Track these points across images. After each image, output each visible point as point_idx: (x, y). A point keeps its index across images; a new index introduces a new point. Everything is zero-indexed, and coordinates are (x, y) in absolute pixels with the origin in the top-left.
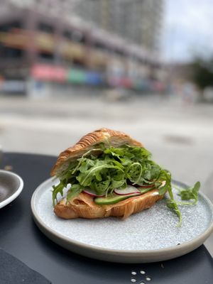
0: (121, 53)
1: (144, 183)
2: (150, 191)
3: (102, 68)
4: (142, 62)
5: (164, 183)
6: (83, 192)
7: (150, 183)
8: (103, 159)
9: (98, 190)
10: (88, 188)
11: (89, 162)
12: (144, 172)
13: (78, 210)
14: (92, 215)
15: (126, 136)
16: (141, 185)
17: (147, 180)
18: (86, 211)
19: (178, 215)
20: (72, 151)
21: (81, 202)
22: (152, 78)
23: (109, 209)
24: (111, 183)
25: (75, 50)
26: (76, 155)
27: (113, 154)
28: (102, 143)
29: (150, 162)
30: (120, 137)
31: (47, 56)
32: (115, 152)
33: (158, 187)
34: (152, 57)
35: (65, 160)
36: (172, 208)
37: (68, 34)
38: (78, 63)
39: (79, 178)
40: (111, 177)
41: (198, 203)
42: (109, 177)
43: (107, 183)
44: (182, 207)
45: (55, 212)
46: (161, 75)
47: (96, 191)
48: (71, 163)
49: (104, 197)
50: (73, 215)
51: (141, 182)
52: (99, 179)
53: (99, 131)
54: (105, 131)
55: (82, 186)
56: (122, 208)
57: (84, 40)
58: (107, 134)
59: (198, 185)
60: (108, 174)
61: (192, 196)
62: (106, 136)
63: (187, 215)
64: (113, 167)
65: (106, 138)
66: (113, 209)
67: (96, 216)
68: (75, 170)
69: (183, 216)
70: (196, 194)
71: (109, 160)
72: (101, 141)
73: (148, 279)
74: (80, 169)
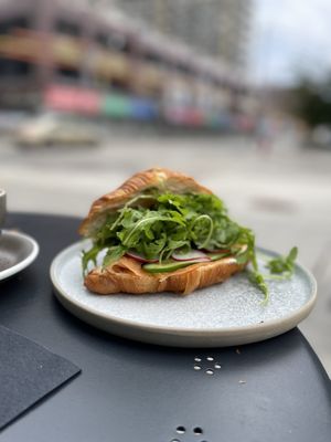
0: (185, 70)
1: (216, 247)
2: (224, 257)
3: (157, 93)
4: (218, 83)
5: (244, 248)
6: (126, 256)
7: (224, 246)
8: (156, 210)
9: (148, 252)
10: (133, 249)
11: (136, 213)
12: (215, 230)
13: (119, 280)
14: (140, 288)
15: (190, 179)
16: (211, 249)
17: (220, 242)
18: (131, 281)
19: (263, 291)
20: (110, 197)
21: (124, 269)
22: (234, 110)
23: (163, 278)
24: (166, 245)
25: (115, 64)
26: (116, 205)
27: (171, 202)
28: (155, 188)
29: (225, 217)
30: (181, 181)
31: (69, 73)
32: (173, 200)
33: (236, 253)
34: (234, 76)
35: (101, 211)
36: (256, 283)
37: (102, 38)
38: (119, 85)
39: (120, 235)
40: (168, 236)
41: (293, 277)
42: (164, 235)
43: (161, 243)
44: (271, 281)
45: (85, 284)
46: (249, 105)
47: (145, 254)
48: (109, 216)
49: (157, 262)
50: (112, 288)
51: (211, 245)
52: (150, 236)
53: (151, 171)
54: (159, 171)
55: (124, 247)
56: (183, 277)
57: (129, 48)
58: (163, 175)
59: (294, 252)
60: (162, 232)
61: (286, 268)
62: (160, 178)
63: (277, 292)
64: (170, 219)
65: (161, 180)
66: (169, 279)
67: (145, 289)
68: (114, 225)
69: (271, 292)
70: (292, 264)
71: (164, 211)
72: (154, 184)
73: (218, 367)
74: (122, 223)
